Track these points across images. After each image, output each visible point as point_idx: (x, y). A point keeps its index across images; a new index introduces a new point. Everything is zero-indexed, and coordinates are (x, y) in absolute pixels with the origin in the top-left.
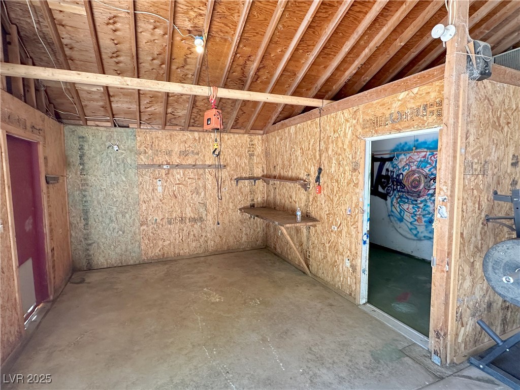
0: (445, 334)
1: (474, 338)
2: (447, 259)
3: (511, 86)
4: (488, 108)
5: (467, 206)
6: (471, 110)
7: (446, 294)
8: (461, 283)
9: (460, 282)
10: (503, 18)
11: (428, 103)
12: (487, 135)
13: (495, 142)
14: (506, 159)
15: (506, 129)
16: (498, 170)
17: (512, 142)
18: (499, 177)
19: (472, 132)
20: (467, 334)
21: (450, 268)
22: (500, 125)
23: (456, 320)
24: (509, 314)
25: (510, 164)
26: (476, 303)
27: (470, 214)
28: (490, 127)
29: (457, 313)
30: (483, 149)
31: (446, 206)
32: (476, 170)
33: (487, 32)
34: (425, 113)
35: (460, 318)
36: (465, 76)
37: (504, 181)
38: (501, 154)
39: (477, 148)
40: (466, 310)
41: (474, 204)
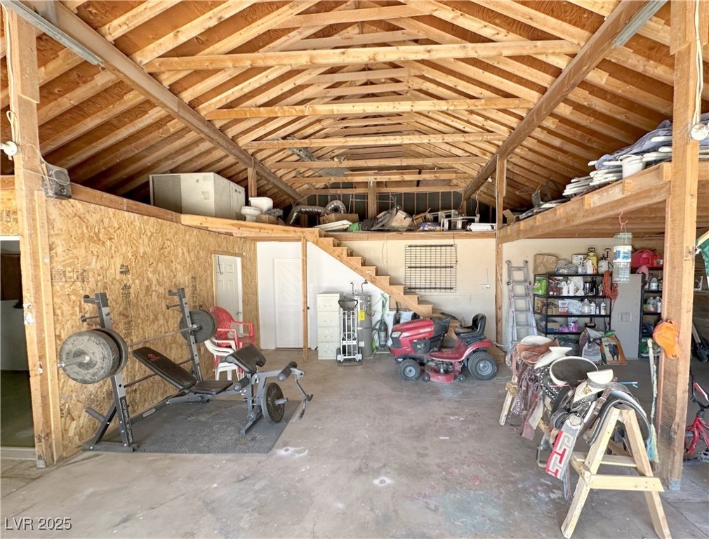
0: (48, 435)
1: (93, 427)
2: (39, 363)
3: (110, 209)
4: (80, 224)
5: (62, 311)
6: (55, 224)
7: (42, 397)
8: (65, 382)
9: (62, 380)
10: (147, 146)
11: (11, 210)
12: (83, 248)
13: (95, 253)
14: (113, 268)
15: (108, 243)
16: (104, 277)
17: (118, 254)
18: (106, 283)
19: (60, 244)
20: (81, 425)
21: (45, 371)
22: (100, 240)
23: (62, 417)
24: (138, 395)
25: (118, 272)
26: (91, 395)
27: (68, 317)
28: (86, 241)
29: (61, 410)
30: (78, 259)
31: (31, 312)
32: (70, 278)
33: (137, 151)
34: (9, 220)
35: (67, 414)
36: (40, 195)
37: (112, 287)
38: (105, 264)
39: (69, 259)
40: (76, 405)
41: (73, 307)
